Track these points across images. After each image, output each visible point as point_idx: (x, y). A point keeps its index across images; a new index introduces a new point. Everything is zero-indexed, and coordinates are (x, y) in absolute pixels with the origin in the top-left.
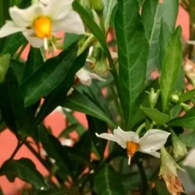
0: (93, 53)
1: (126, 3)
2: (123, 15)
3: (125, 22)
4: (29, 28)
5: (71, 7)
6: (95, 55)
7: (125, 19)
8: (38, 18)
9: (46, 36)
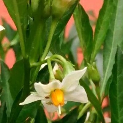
0: (89, 118)
1: (119, 76)
2: (116, 86)
3: (118, 92)
4: (47, 98)
5: (79, 82)
6: (92, 120)
7: (118, 89)
8: (55, 91)
9: (60, 104)
